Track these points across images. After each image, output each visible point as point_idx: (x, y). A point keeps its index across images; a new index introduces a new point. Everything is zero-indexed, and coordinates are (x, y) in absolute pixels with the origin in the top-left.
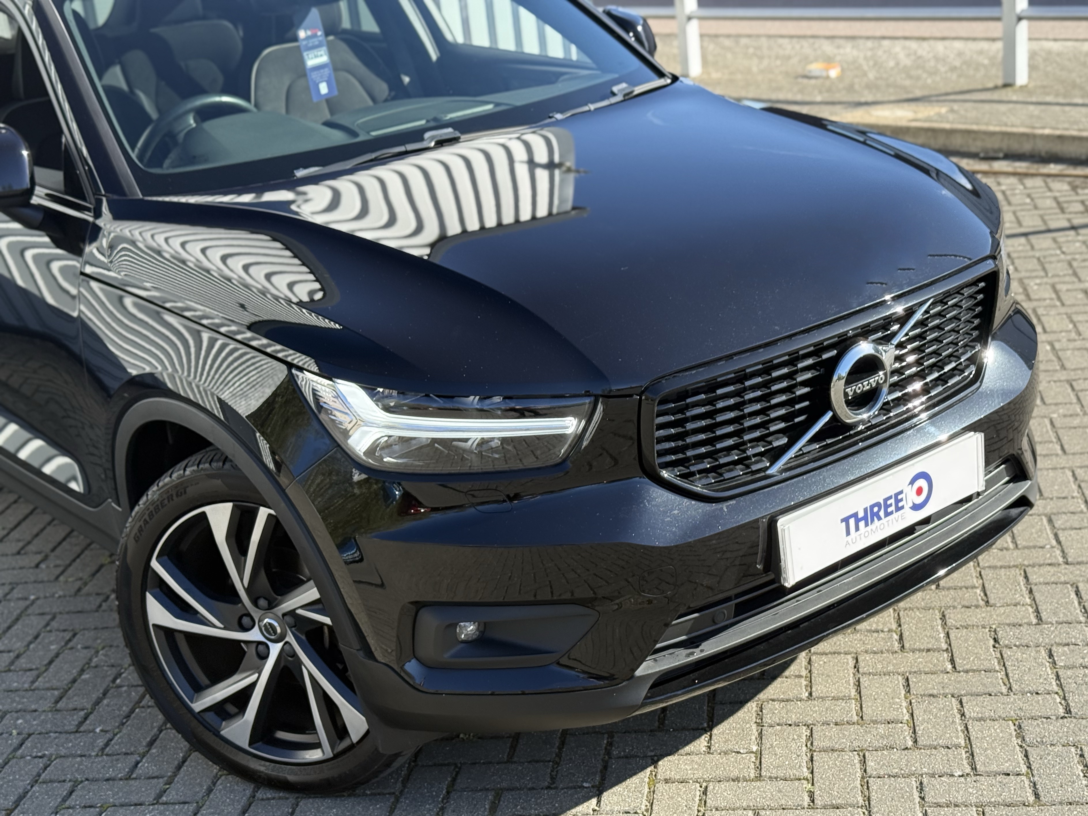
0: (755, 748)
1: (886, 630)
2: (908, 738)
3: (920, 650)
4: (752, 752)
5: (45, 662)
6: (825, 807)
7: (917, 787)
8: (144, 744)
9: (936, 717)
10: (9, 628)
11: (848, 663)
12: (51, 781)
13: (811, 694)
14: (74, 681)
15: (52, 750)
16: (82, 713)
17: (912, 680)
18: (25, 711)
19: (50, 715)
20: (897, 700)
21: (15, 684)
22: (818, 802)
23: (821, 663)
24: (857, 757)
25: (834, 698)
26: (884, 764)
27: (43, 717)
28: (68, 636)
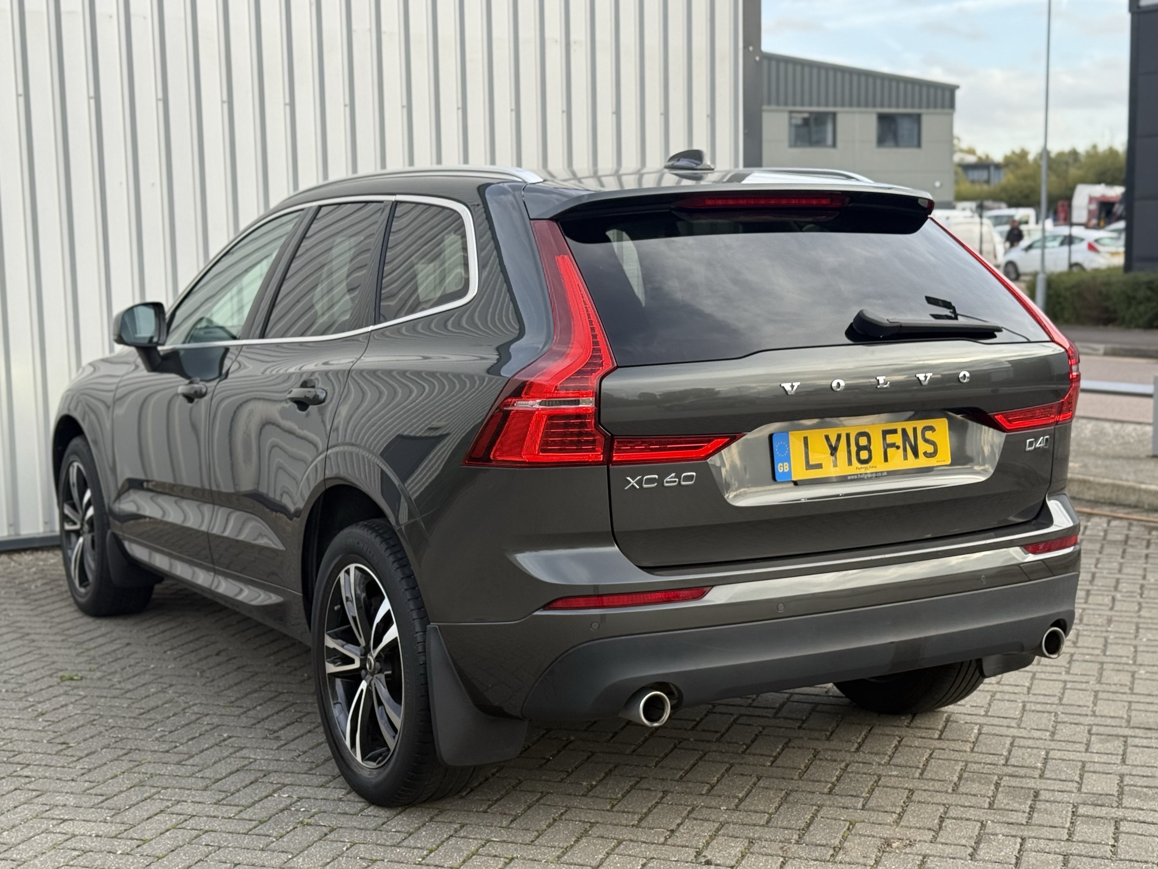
5: (143, 696)
8: (186, 738)
10: (128, 679)
12: (115, 748)
14: (157, 707)
15: (124, 735)
16: (153, 722)
18: (117, 716)
19: (132, 720)
21: (117, 704)
27: (127, 720)
28: (165, 686)
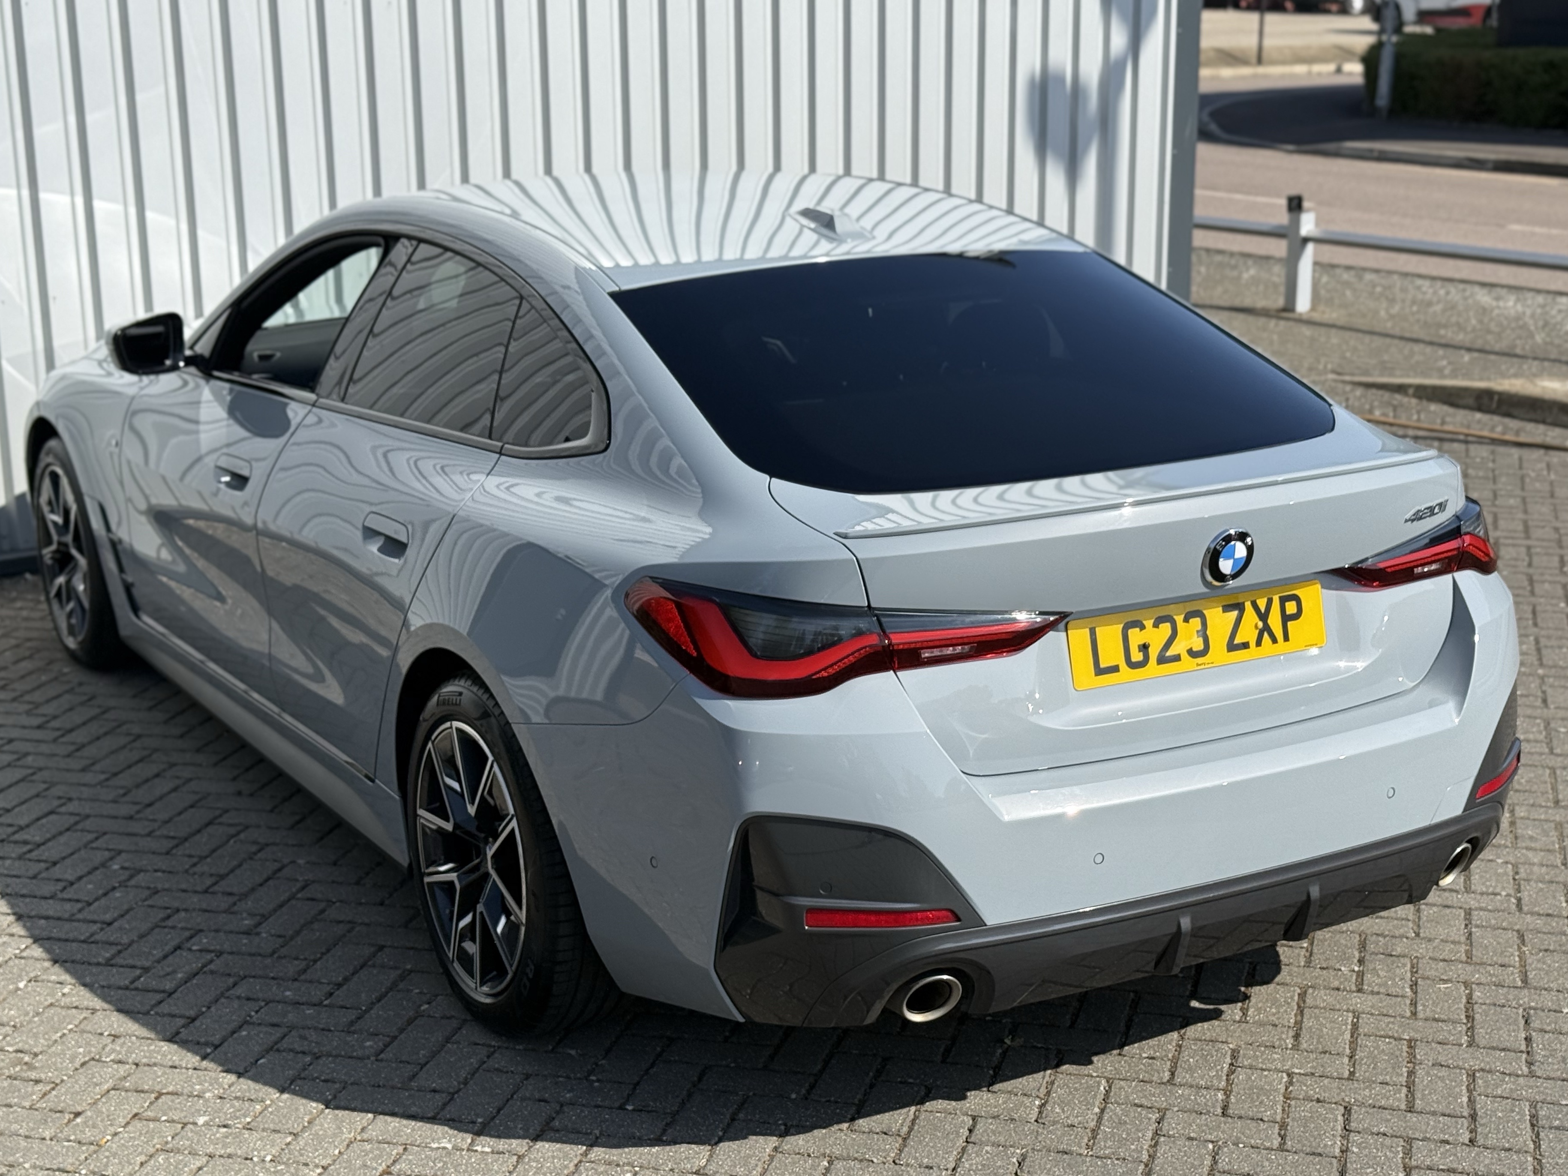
0: (1356, 969)
1: (1504, 893)
2: (1518, 979)
3: (1539, 915)
4: (1354, 971)
6: (1426, 1020)
7: (1523, 1016)
9: (1549, 966)
11: (1459, 915)
13: (1417, 935)
17: (1528, 937)
20: (1510, 950)
22: (1421, 1015)
23: (1431, 912)
24: (1463, 988)
25: (1442, 940)
26: (1491, 995)
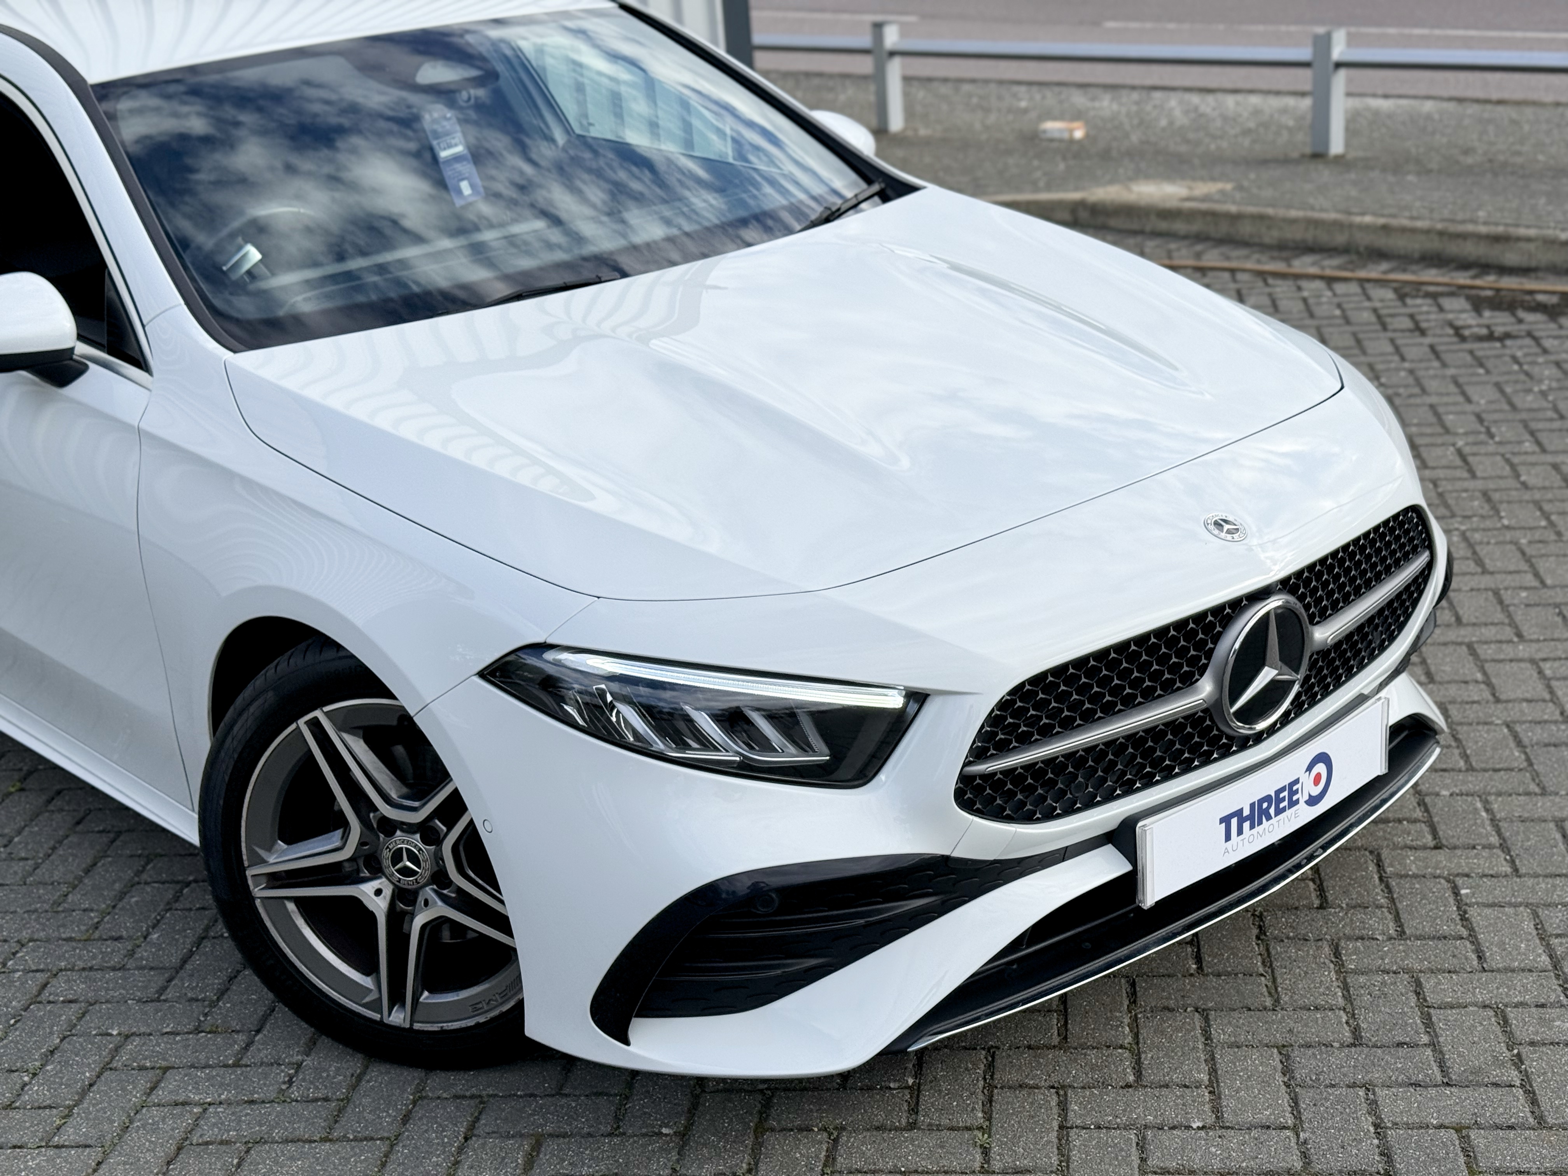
0: (911, 1081)
2: (1128, 1070)
4: (908, 1087)
9: (1170, 1039)
17: (1141, 985)
20: (1118, 1015)
22: (995, 1163)
24: (1055, 1097)
26: (1092, 1109)
